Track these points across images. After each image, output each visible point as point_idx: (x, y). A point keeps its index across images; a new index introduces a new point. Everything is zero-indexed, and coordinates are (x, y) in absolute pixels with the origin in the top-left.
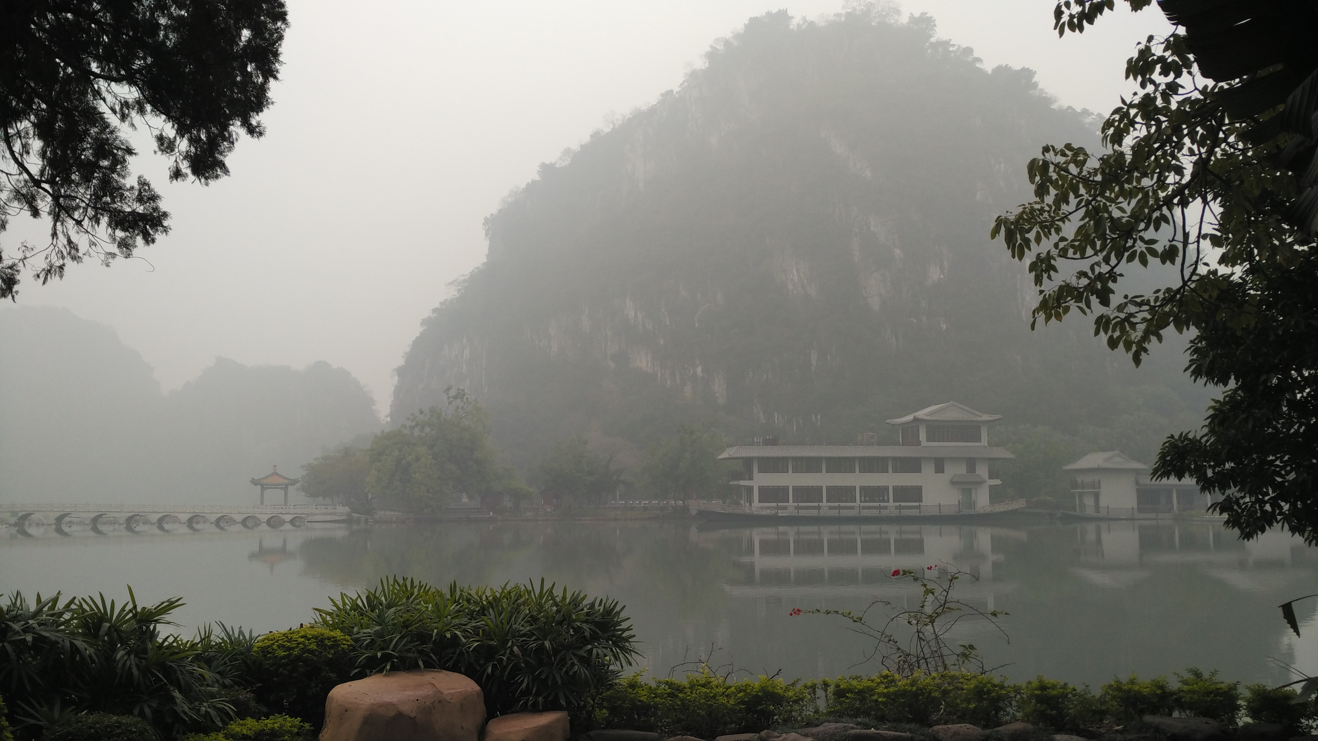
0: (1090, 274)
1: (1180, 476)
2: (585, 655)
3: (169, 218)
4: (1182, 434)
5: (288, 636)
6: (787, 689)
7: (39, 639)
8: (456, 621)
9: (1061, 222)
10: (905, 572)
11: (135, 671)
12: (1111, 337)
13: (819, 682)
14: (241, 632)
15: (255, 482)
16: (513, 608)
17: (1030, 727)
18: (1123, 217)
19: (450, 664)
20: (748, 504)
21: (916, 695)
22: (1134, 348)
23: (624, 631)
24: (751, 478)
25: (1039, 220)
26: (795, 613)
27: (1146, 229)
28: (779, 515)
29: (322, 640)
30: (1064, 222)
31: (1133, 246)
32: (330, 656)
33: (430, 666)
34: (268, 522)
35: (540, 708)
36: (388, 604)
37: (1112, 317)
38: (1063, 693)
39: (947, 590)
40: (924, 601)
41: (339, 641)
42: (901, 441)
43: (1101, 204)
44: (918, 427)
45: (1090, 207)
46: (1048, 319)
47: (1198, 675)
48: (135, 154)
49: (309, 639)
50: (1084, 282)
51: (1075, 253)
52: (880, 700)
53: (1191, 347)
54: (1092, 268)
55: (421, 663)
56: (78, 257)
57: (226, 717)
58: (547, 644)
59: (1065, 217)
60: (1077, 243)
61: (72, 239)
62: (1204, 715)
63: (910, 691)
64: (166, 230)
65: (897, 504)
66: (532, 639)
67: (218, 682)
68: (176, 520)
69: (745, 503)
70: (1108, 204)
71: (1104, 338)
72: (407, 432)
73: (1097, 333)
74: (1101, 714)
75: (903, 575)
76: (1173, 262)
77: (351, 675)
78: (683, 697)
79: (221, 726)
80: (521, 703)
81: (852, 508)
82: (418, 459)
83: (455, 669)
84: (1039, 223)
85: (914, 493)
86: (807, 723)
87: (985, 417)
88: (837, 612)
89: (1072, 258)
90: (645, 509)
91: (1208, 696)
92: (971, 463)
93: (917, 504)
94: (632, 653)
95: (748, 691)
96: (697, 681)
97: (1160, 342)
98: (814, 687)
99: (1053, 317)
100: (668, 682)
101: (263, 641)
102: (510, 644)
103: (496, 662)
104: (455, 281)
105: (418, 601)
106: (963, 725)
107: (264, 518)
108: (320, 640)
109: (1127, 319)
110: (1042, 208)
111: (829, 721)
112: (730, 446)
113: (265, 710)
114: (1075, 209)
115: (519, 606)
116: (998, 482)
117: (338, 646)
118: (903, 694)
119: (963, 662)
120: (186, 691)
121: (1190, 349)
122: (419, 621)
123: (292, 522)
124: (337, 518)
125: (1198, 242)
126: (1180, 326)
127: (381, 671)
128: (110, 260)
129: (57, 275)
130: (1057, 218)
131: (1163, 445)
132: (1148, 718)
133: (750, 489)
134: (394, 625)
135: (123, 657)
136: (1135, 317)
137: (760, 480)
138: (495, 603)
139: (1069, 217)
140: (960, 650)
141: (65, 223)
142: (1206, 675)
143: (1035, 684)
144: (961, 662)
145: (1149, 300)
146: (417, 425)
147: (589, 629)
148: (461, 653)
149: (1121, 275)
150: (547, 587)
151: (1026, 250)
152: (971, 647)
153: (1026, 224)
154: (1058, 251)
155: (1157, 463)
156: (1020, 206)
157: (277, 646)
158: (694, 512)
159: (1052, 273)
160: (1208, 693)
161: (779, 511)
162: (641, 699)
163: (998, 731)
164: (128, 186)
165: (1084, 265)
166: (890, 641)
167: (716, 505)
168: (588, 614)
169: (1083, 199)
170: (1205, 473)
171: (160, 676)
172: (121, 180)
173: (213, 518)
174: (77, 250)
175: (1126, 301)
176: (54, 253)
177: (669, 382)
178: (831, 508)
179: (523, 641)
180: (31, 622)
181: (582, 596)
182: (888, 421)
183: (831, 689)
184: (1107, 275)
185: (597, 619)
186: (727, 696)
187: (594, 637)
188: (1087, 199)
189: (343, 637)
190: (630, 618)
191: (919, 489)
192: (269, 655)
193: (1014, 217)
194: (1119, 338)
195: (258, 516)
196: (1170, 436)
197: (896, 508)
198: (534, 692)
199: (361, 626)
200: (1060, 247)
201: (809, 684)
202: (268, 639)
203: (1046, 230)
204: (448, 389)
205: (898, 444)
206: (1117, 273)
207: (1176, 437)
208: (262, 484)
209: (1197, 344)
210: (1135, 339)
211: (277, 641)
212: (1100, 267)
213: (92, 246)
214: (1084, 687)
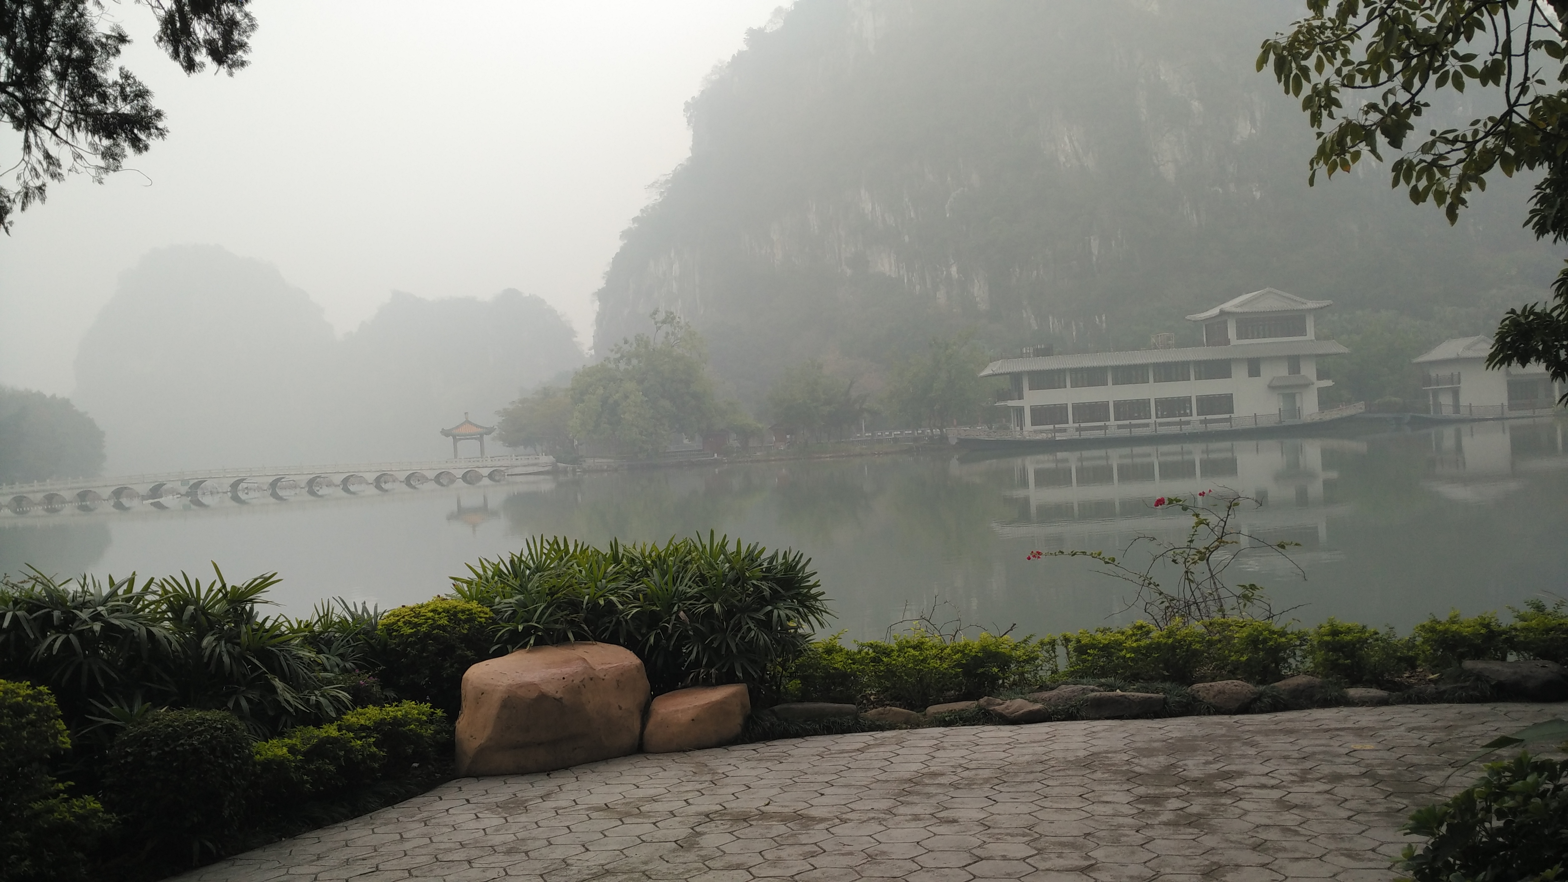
0: (1381, 106)
1: (1524, 362)
2: (763, 618)
3: (163, 117)
4: (1526, 307)
5: (416, 612)
6: (1016, 647)
7: (109, 627)
8: (613, 585)
9: (1349, 41)
10: (1171, 501)
11: (226, 659)
12: (1415, 188)
13: (1058, 636)
14: (365, 609)
15: (446, 433)
16: (679, 567)
17: (1317, 680)
18: (1431, 28)
19: (606, 635)
20: (1018, 429)
21: (1173, 648)
22: (1449, 200)
23: (811, 587)
24: (1021, 397)
25: (1319, 41)
26: (1034, 556)
27: (1456, 40)
28: (1057, 439)
29: (455, 614)
30: (1353, 41)
31: (1443, 65)
32: (465, 632)
33: (581, 638)
34: (464, 477)
35: (714, 681)
36: (537, 568)
37: (1415, 161)
38: (1360, 638)
39: (1225, 519)
40: (1193, 535)
41: (475, 614)
42: (1205, 340)
43: (1401, 12)
44: (1225, 322)
45: (1386, 18)
46: (1332, 169)
47: (1539, 608)
48: (129, 41)
49: (439, 614)
50: (1375, 117)
51: (1364, 80)
52: (1128, 656)
53: (1538, 194)
54: (1385, 98)
55: (571, 636)
56: (59, 174)
57: (341, 708)
58: (716, 606)
59: (1352, 34)
60: (1366, 67)
61: (51, 153)
62: (1544, 657)
63: (1165, 644)
64: (162, 133)
65: (1203, 417)
66: (701, 602)
67: (338, 665)
68: (362, 481)
69: (1014, 428)
70: (1410, 11)
71: (1404, 188)
72: (612, 366)
73: (1396, 183)
74: (1411, 663)
75: (1169, 504)
76: (1497, 83)
77: (490, 652)
78: (888, 661)
79: (334, 716)
80: (692, 676)
81: (1147, 425)
82: (626, 397)
83: (613, 640)
84: (1318, 44)
85: (1224, 403)
86: (1041, 686)
87: (1311, 305)
88: (1084, 553)
89: (1360, 87)
90: (896, 440)
91: (1548, 634)
92: (1294, 362)
93: (1227, 416)
94: (823, 613)
95: (966, 652)
96: (907, 642)
97: (1483, 190)
98: (1053, 643)
99: (1339, 167)
100: (872, 644)
101: (388, 617)
102: (676, 608)
103: (659, 631)
104: (656, 182)
105: (571, 563)
106: (1229, 682)
107: (459, 473)
108: (453, 614)
109: (1434, 163)
110: (1323, 24)
111: (1066, 683)
112: (993, 360)
113: (392, 695)
114: (1365, 21)
115: (687, 563)
116: (1329, 383)
117: (474, 619)
118: (1158, 647)
119: (1245, 605)
120: (291, 680)
121: (1535, 196)
122: (568, 587)
123: (491, 476)
124: (541, 469)
125: (1526, 53)
126: (1510, 165)
127: (524, 647)
128: (104, 176)
129: (37, 198)
130: (1343, 36)
131: (1501, 323)
132: (1468, 664)
133: (1020, 410)
134: (538, 592)
135: (209, 644)
136: (1447, 159)
137: (1032, 398)
138: (659, 561)
139: (1357, 33)
140: (1239, 591)
141: (38, 134)
142: (1549, 609)
143: (1326, 628)
144: (1241, 606)
145: (1464, 136)
146: (622, 357)
147: (770, 588)
148: (619, 622)
149: (1426, 105)
150: (718, 540)
151: (1304, 81)
152: (1253, 587)
153: (1303, 48)
154: (1340, 79)
155: (1493, 346)
156: (1293, 24)
157: (404, 622)
158: (954, 442)
159: (1334, 108)
160: (1548, 630)
161: (1056, 434)
162: (836, 666)
163: (1274, 687)
164: (110, 82)
165: (1375, 95)
166: (1150, 584)
167: (980, 432)
168: (768, 570)
169: (1376, 8)
170: (1558, 356)
171: (257, 663)
172: (101, 74)
173: (402, 476)
174: (59, 166)
175: (1433, 138)
176: (27, 172)
177: (918, 287)
178: (1120, 427)
179: (690, 604)
180: (100, 609)
181: (759, 549)
182: (1188, 317)
183: (1071, 647)
184: (1407, 106)
185: (779, 576)
186: (940, 659)
187: (775, 597)
188: (1382, 8)
189: (479, 610)
190: (816, 573)
191: (1229, 398)
192: (394, 633)
193: (1286, 40)
194: (1427, 190)
195: (452, 471)
196: (1509, 310)
197: (1201, 422)
198: (704, 663)
199: (504, 596)
200: (1343, 74)
201: (1047, 640)
202: (393, 615)
203: (1329, 53)
204: (655, 313)
205: (1201, 344)
206: (1422, 103)
207: (1519, 312)
208: (453, 435)
209: (1545, 189)
210: (1450, 188)
211: (403, 617)
212: (1395, 95)
213: (78, 160)
214: (1387, 629)
